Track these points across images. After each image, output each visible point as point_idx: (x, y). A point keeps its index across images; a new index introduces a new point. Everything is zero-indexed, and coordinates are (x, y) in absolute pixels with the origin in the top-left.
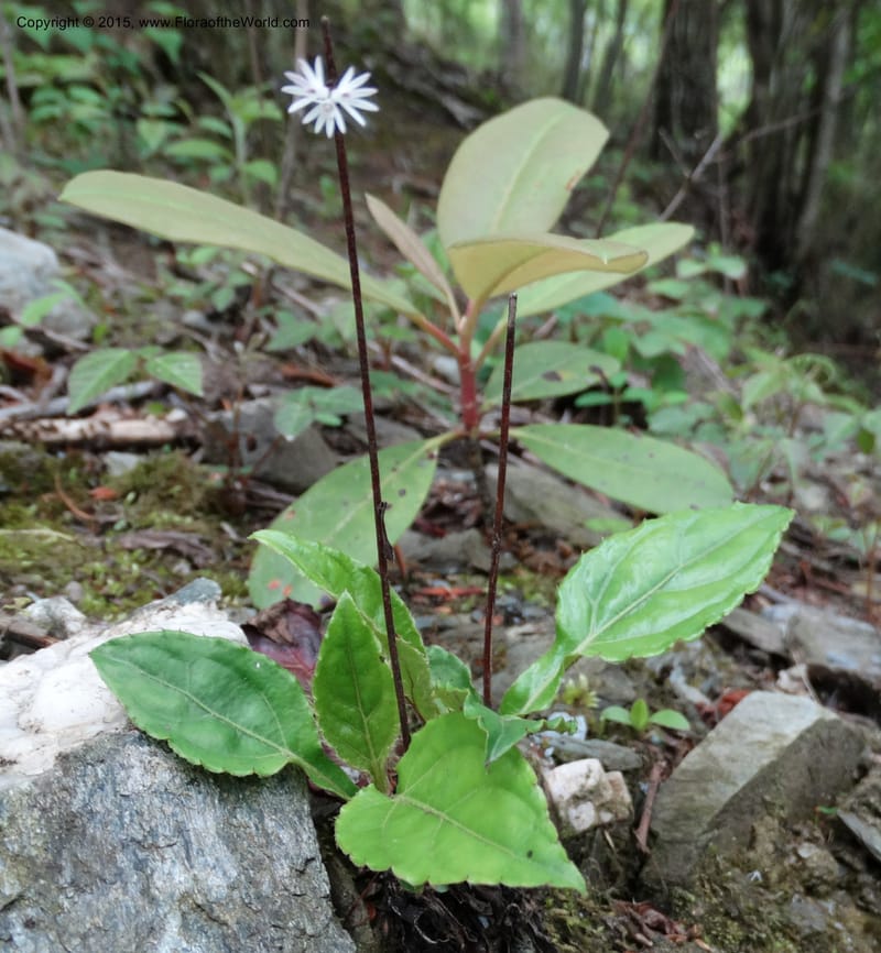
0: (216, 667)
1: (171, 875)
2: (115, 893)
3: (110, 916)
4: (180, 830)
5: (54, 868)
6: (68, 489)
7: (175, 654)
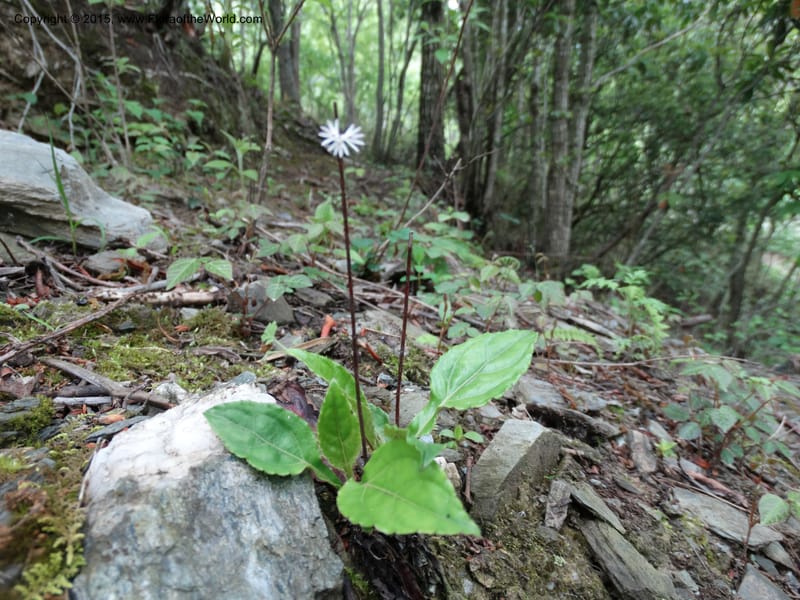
0: (267, 418)
1: (251, 531)
2: (222, 542)
3: (220, 555)
4: (254, 506)
5: (191, 530)
6: (165, 326)
7: (247, 412)
